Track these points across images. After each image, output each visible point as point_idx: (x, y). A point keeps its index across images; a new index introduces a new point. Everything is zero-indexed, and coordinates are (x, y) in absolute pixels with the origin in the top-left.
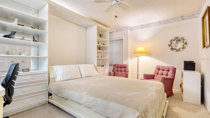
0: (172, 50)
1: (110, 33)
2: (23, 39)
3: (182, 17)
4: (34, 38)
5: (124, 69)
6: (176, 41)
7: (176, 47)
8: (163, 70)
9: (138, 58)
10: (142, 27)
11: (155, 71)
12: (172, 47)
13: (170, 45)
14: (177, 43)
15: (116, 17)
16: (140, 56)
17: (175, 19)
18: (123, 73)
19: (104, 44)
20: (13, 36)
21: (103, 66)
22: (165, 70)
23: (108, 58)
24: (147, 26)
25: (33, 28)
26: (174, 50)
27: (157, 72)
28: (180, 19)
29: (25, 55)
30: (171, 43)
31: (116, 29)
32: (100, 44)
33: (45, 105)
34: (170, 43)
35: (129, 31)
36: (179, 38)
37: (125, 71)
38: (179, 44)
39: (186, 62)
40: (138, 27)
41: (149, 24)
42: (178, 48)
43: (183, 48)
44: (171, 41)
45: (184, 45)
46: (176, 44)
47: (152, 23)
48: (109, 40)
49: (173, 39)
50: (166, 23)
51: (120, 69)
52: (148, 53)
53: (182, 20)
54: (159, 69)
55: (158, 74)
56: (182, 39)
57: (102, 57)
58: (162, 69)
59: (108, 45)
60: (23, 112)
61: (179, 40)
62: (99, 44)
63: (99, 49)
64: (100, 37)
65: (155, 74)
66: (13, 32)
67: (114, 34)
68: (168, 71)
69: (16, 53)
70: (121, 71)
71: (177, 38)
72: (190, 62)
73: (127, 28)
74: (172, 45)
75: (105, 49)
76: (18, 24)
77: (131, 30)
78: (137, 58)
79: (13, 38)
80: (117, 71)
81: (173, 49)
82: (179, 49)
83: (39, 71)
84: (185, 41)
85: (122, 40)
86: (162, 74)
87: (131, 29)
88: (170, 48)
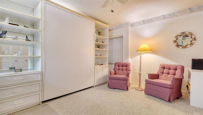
0: (178, 47)
1: (109, 30)
2: (16, 38)
3: (190, 9)
4: (27, 37)
5: (125, 68)
6: (183, 36)
7: (182, 43)
8: (170, 69)
9: (141, 56)
10: (144, 22)
11: (159, 70)
12: (177, 43)
13: (176, 41)
14: (184, 39)
15: (112, 11)
16: (143, 54)
17: (182, 12)
18: (124, 72)
19: (103, 42)
20: (4, 35)
21: (102, 64)
22: (171, 68)
23: (107, 56)
24: (150, 21)
25: (26, 27)
26: (180, 47)
27: (162, 71)
28: (189, 11)
29: (17, 55)
30: (177, 39)
31: (116, 26)
32: (99, 43)
33: (39, 106)
34: (175, 39)
35: (130, 27)
36: (186, 33)
37: (126, 70)
38: (186, 40)
39: (195, 60)
40: (139, 23)
41: (151, 19)
42: (184, 45)
43: (191, 44)
44: (177, 37)
45: (192, 41)
46: (183, 41)
47: (154, 18)
48: (108, 38)
49: (179, 34)
50: (171, 17)
51: (121, 67)
52: (153, 51)
53: (190, 12)
54: (164, 68)
55: (163, 73)
56: (189, 34)
57: (100, 55)
58: (168, 68)
59: (107, 43)
60: (15, 113)
61: (187, 36)
62: (97, 42)
63: (98, 48)
64: (99, 35)
65: (159, 73)
66: (4, 31)
67: (114, 31)
68: (176, 69)
69: (8, 54)
70: (122, 70)
71: (183, 33)
72: (199, 60)
73: (127, 24)
74: (178, 41)
75: (104, 48)
76: (9, 24)
77: (132, 27)
78: (139, 56)
79: (4, 38)
80: (118, 70)
81: (179, 45)
82: (186, 46)
83: (34, 71)
84: (193, 36)
85: (122, 37)
86: (168, 74)
87: (131, 25)
88: (176, 44)
